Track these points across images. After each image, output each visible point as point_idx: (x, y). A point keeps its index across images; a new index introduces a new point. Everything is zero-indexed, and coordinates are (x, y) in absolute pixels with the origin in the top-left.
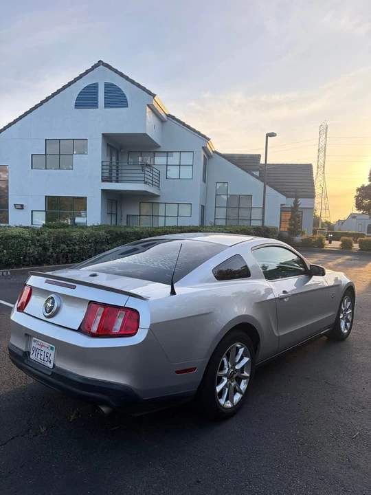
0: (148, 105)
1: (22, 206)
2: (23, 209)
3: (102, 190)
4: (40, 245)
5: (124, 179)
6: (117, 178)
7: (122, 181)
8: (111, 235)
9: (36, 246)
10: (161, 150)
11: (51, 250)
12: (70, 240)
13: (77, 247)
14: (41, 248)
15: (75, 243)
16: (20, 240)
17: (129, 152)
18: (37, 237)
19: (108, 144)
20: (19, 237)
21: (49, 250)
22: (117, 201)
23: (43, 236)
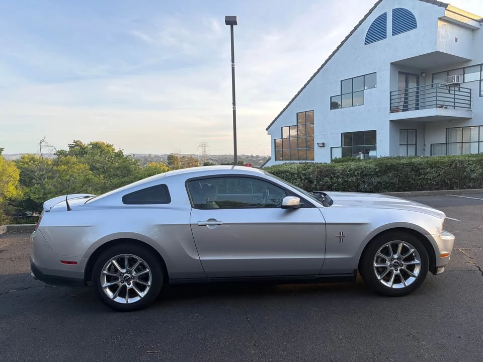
0: (440, 19)
1: (323, 144)
2: (324, 146)
3: (391, 121)
4: (306, 179)
5: (427, 104)
6: (417, 105)
7: (424, 107)
8: (381, 167)
9: (302, 180)
10: (472, 64)
11: (315, 183)
12: (334, 174)
13: (340, 180)
14: (306, 181)
15: (338, 176)
16: (287, 174)
17: (433, 74)
18: (303, 172)
19: (400, 73)
20: (287, 172)
21: (313, 182)
22: (416, 130)
23: (309, 170)
